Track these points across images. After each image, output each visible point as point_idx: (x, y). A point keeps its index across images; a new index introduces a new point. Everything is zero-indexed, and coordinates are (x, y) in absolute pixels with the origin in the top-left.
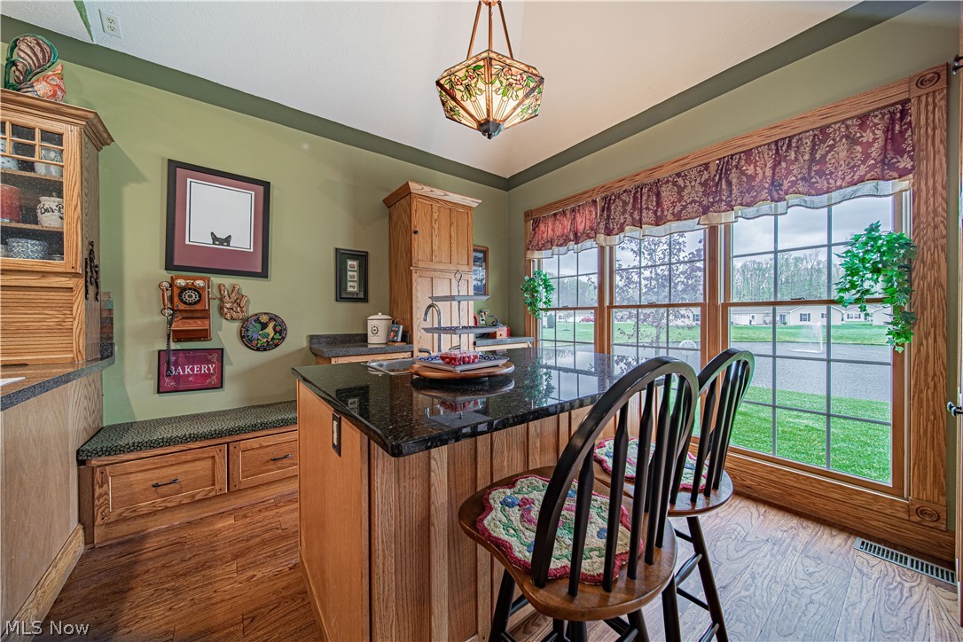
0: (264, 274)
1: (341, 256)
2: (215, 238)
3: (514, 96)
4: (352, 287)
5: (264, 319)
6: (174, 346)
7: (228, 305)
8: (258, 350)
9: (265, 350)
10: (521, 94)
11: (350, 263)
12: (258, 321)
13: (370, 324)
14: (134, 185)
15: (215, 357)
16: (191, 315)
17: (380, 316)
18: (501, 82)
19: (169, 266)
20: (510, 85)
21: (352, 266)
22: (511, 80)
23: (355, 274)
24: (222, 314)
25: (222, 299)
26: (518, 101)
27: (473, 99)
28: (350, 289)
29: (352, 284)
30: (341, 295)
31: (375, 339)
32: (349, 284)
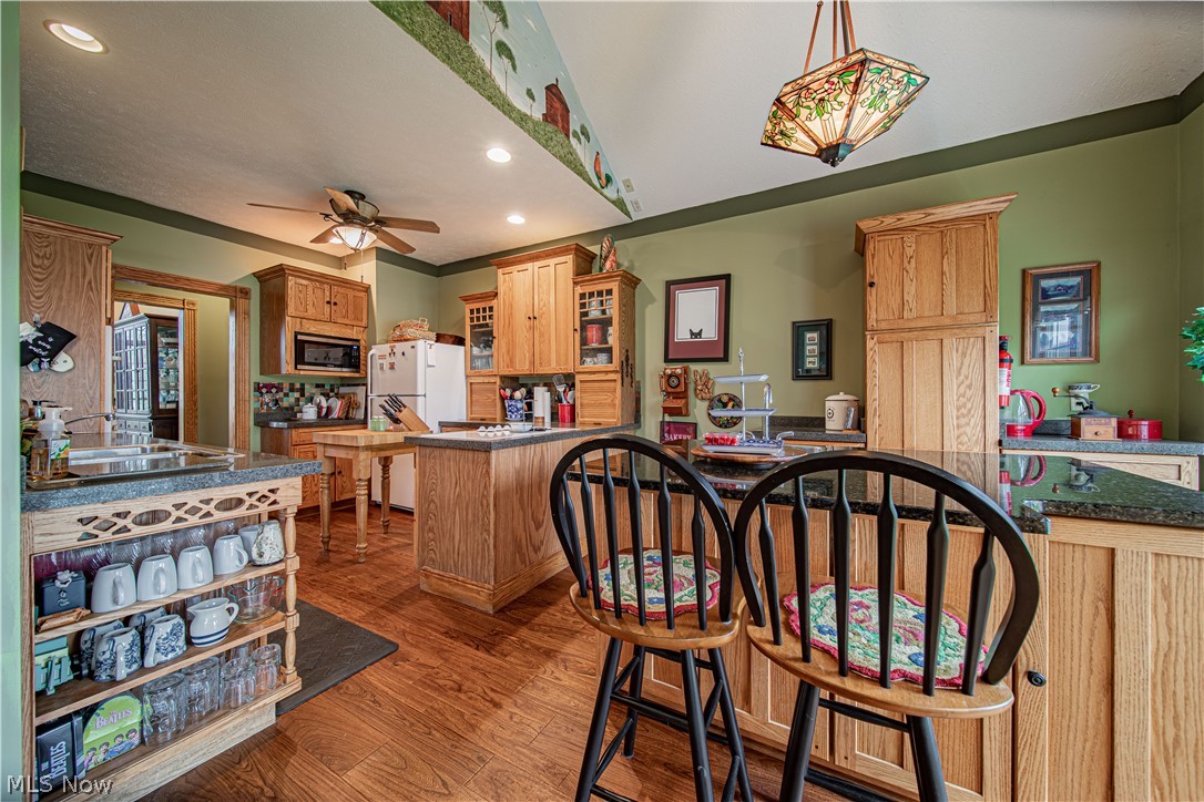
0: (725, 359)
1: (799, 329)
2: (692, 333)
3: (836, 107)
4: (812, 362)
5: (725, 399)
6: (668, 418)
7: (699, 388)
8: (720, 426)
9: (726, 427)
10: (844, 98)
11: (808, 335)
12: (720, 400)
13: (828, 404)
14: (650, 306)
15: (691, 429)
16: (677, 396)
17: (842, 396)
18: (808, 107)
19: (667, 360)
20: (822, 100)
21: (812, 339)
22: (819, 97)
23: (815, 347)
24: (697, 396)
25: (696, 382)
26: (846, 108)
27: (794, 139)
28: (808, 366)
29: (811, 359)
30: (800, 374)
31: (833, 425)
32: (808, 360)
